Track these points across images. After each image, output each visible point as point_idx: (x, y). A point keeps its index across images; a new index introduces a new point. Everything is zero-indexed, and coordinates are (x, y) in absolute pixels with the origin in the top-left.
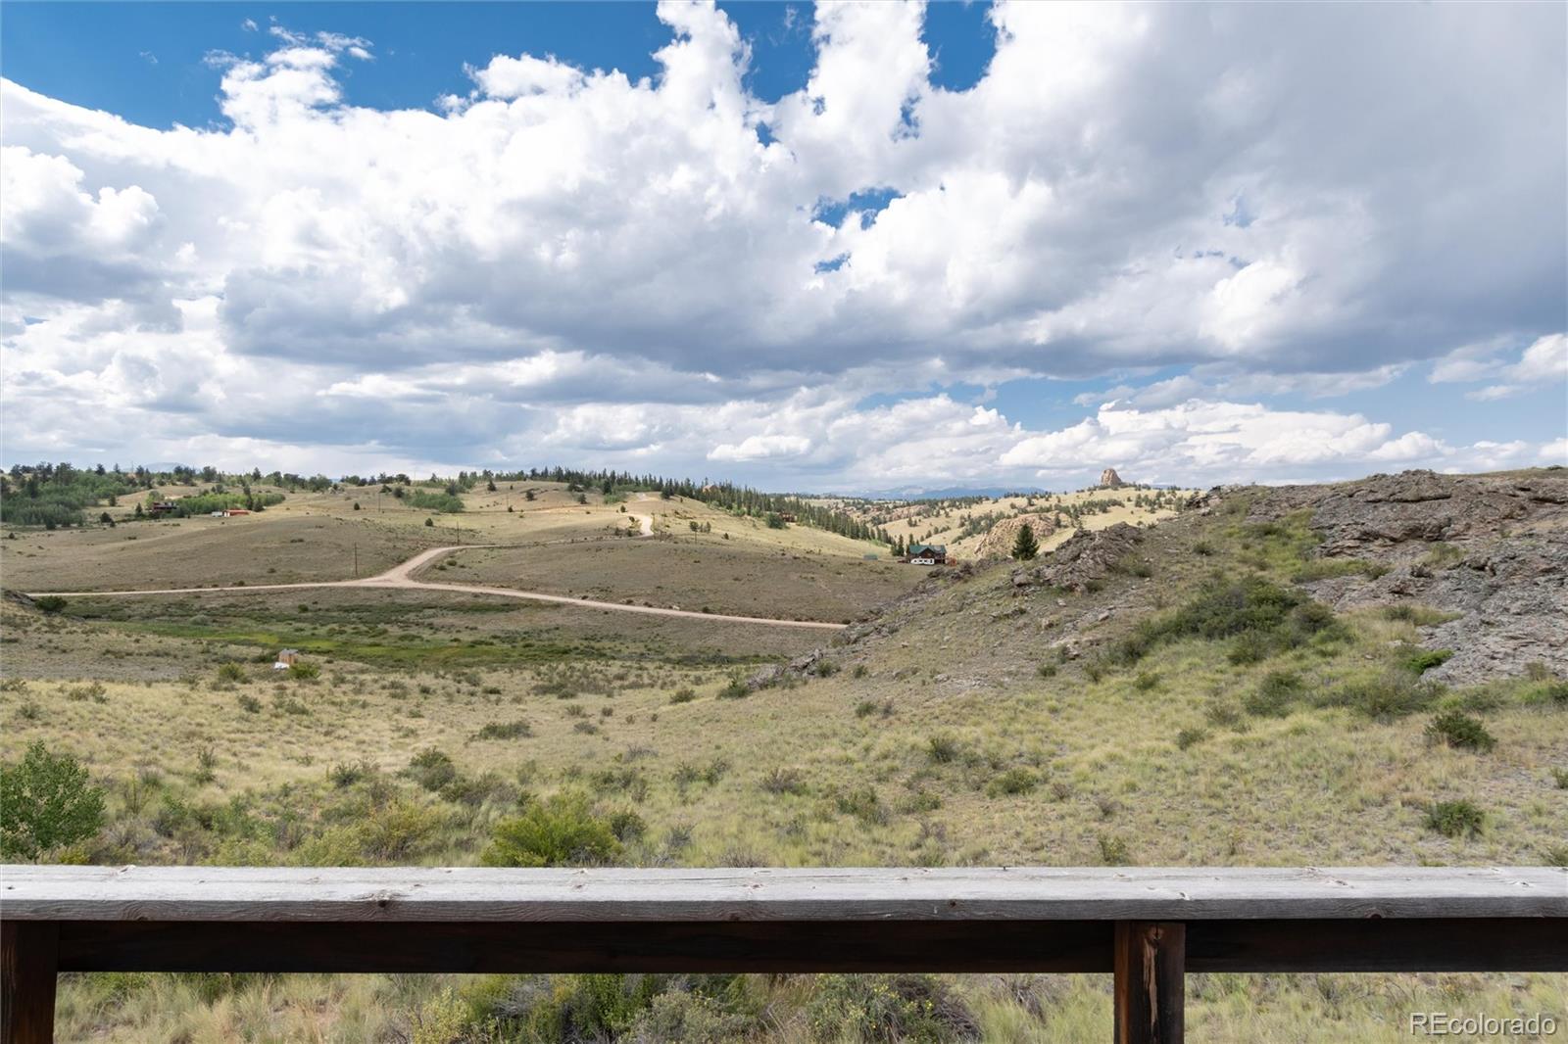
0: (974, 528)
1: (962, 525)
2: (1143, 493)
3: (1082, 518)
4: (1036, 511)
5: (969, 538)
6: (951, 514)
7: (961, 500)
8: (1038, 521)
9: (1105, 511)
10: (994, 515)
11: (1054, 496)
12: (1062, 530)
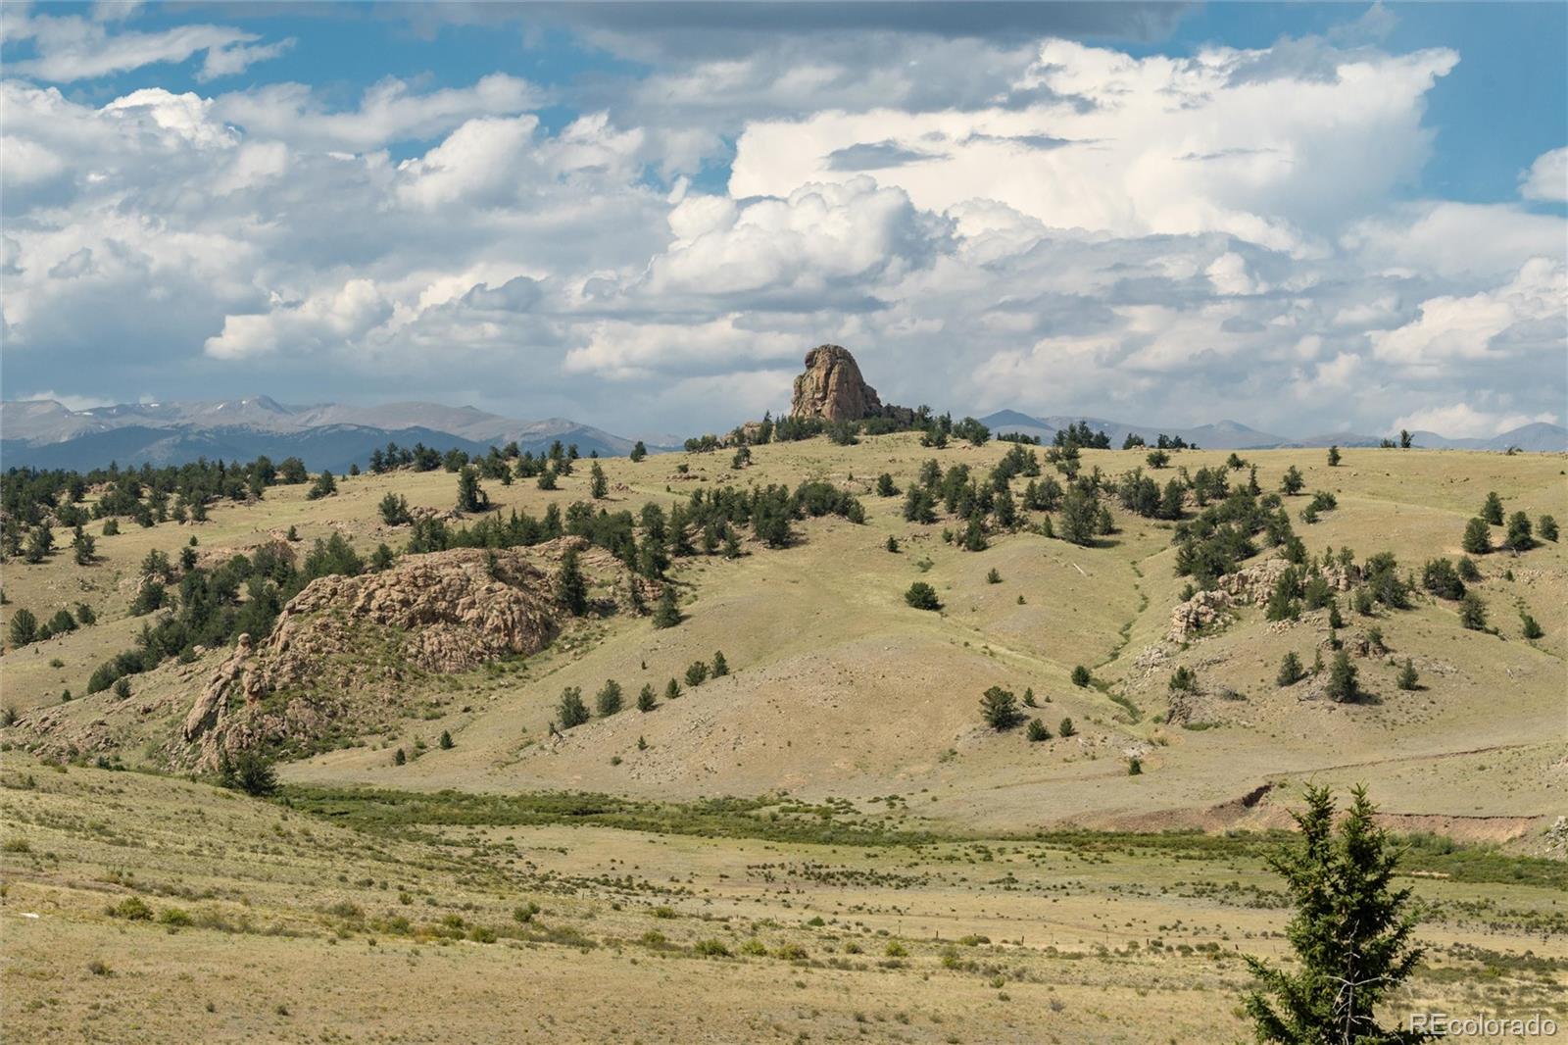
0: (201, 617)
1: (152, 599)
2: (958, 453)
3: (681, 569)
4: (478, 540)
5: (168, 671)
6: (104, 545)
7: (165, 482)
8: (482, 583)
9: (780, 539)
10: (302, 553)
11: (583, 466)
12: (594, 622)
